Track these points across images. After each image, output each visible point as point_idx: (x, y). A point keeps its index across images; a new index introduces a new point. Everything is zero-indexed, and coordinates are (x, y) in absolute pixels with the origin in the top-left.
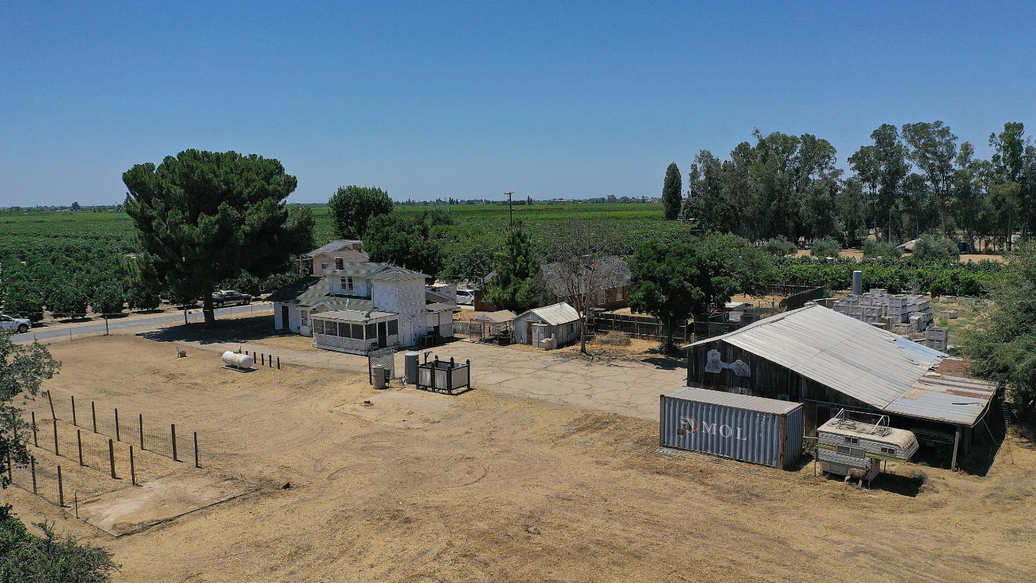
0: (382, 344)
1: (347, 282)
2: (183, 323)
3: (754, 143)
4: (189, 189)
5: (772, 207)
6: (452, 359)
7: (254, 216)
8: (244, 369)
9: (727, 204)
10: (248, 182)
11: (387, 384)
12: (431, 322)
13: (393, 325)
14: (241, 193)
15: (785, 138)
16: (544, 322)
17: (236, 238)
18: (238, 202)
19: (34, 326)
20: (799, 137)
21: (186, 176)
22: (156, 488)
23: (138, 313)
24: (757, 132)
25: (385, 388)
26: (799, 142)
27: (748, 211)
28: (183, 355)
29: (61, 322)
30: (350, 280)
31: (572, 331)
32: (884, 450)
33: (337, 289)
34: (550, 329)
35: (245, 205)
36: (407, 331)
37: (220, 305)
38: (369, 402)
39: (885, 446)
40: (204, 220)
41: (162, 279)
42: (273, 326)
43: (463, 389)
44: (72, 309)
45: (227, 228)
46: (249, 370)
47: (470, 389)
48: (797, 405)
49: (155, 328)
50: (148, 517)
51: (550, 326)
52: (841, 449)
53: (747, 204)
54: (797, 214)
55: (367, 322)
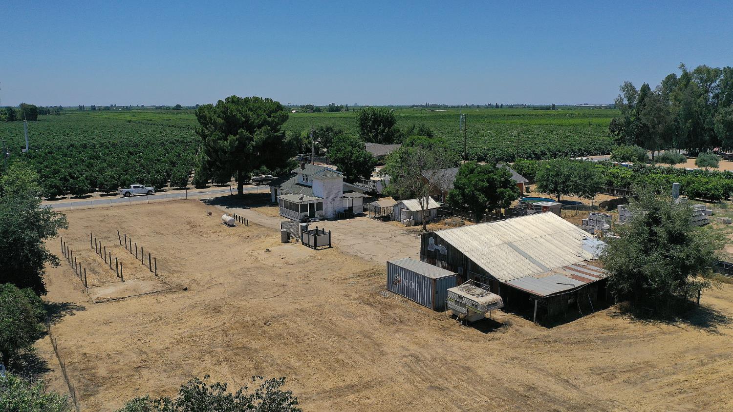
0: (312, 215)
1: (305, 177)
2: (229, 194)
3: (679, 74)
4: (226, 119)
5: (688, 124)
6: (323, 229)
7: (259, 136)
8: (230, 225)
9: (641, 123)
10: (258, 116)
11: (289, 240)
12: (347, 204)
13: (320, 206)
14: (254, 122)
15: (708, 71)
16: (408, 209)
17: (248, 149)
18: (251, 128)
19: (156, 192)
20: (722, 69)
21: (224, 113)
22: (131, 283)
23: (215, 186)
24: (683, 66)
25: (288, 242)
26: (722, 74)
27: (660, 128)
28: (210, 214)
29: (173, 189)
30: (307, 176)
31: (430, 215)
32: (473, 305)
33: (301, 181)
34: (411, 214)
35: (255, 130)
36: (329, 209)
37: (261, 183)
38: (269, 250)
39: (474, 303)
40: (231, 138)
41: (210, 171)
42: (270, 200)
43: (327, 247)
44: (179, 183)
45: (243, 143)
46: (233, 226)
47: (330, 247)
48: (454, 274)
49: (212, 197)
50: (113, 296)
51: (410, 212)
52: (457, 302)
53: (659, 123)
54: (712, 130)
55: (301, 202)
